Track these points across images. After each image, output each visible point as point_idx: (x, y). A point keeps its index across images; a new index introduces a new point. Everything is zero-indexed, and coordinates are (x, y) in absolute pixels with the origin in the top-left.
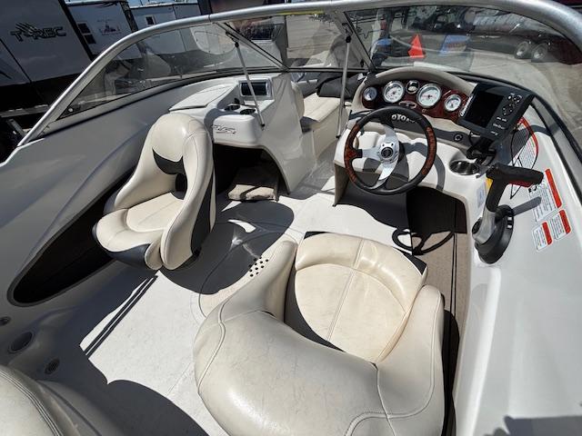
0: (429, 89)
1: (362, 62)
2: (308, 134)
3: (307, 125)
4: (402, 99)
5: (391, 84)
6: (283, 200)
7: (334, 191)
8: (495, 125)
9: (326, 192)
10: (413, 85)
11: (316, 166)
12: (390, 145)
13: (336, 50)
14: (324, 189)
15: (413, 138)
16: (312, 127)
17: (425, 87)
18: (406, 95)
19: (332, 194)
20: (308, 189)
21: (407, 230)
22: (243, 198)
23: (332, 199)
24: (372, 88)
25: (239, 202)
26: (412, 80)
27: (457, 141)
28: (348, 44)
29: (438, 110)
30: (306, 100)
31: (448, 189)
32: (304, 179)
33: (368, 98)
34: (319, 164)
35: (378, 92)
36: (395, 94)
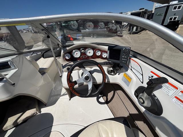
0: (88, 50)
1: (58, 45)
2: (45, 75)
3: (42, 72)
4: (81, 55)
5: (74, 51)
6: (44, 110)
7: (66, 93)
8: (122, 59)
9: (64, 95)
10: (82, 50)
11: (54, 85)
12: (86, 75)
13: (44, 41)
14: (62, 94)
15: (91, 68)
16: (46, 71)
17: (87, 49)
18: (82, 54)
19: (66, 94)
20: (54, 97)
21: (100, 96)
22: (16, 124)
23: (67, 97)
24: (67, 54)
25: (14, 128)
26: (81, 48)
27: (106, 65)
28: (49, 39)
29: (95, 56)
30: (38, 62)
31: (111, 81)
32: (50, 94)
33: (67, 58)
34: (55, 83)
35: (70, 55)
36: (77, 54)
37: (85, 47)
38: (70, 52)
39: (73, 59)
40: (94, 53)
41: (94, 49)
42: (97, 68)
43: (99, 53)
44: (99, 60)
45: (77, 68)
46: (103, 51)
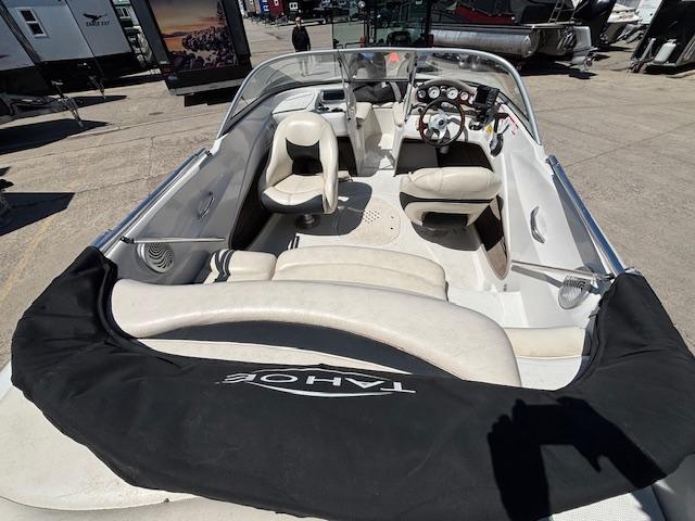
0: (452, 90)
4: (439, 96)
5: (431, 88)
9: (384, 169)
10: (443, 88)
12: (442, 119)
14: (381, 167)
17: (450, 89)
18: (441, 94)
19: (389, 169)
24: (422, 91)
26: (442, 85)
29: (459, 100)
33: (421, 96)
35: (426, 93)
36: (434, 94)
37: (448, 85)
38: (426, 89)
39: (427, 99)
40: (459, 96)
41: (460, 89)
42: (459, 118)
43: (464, 97)
44: (465, 108)
45: (430, 111)
46: (470, 95)
